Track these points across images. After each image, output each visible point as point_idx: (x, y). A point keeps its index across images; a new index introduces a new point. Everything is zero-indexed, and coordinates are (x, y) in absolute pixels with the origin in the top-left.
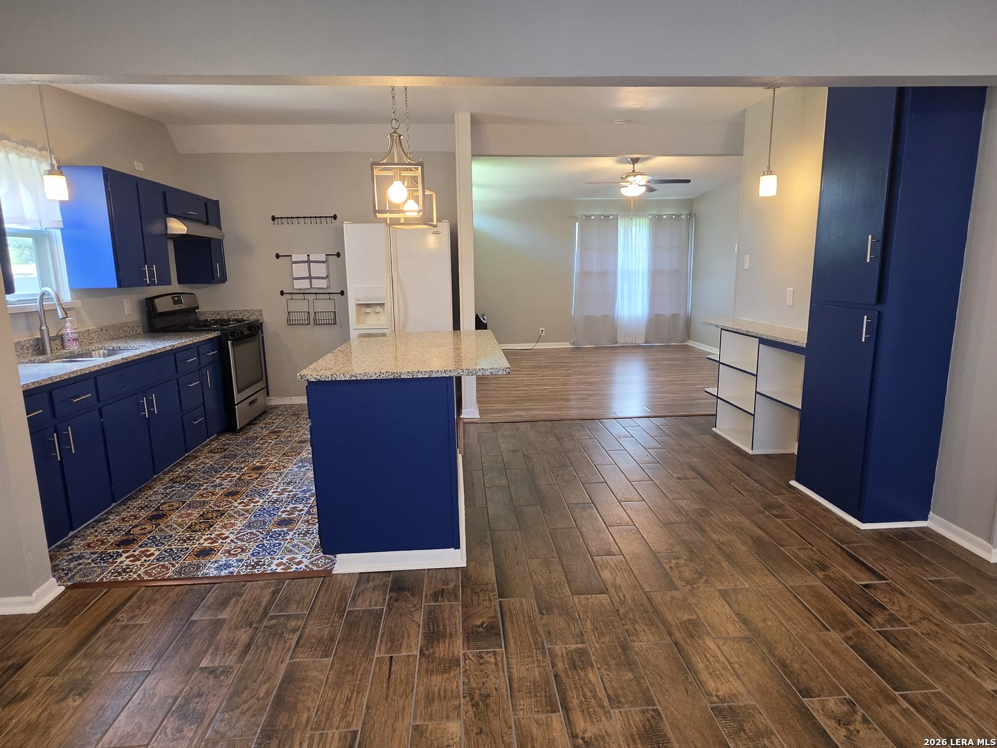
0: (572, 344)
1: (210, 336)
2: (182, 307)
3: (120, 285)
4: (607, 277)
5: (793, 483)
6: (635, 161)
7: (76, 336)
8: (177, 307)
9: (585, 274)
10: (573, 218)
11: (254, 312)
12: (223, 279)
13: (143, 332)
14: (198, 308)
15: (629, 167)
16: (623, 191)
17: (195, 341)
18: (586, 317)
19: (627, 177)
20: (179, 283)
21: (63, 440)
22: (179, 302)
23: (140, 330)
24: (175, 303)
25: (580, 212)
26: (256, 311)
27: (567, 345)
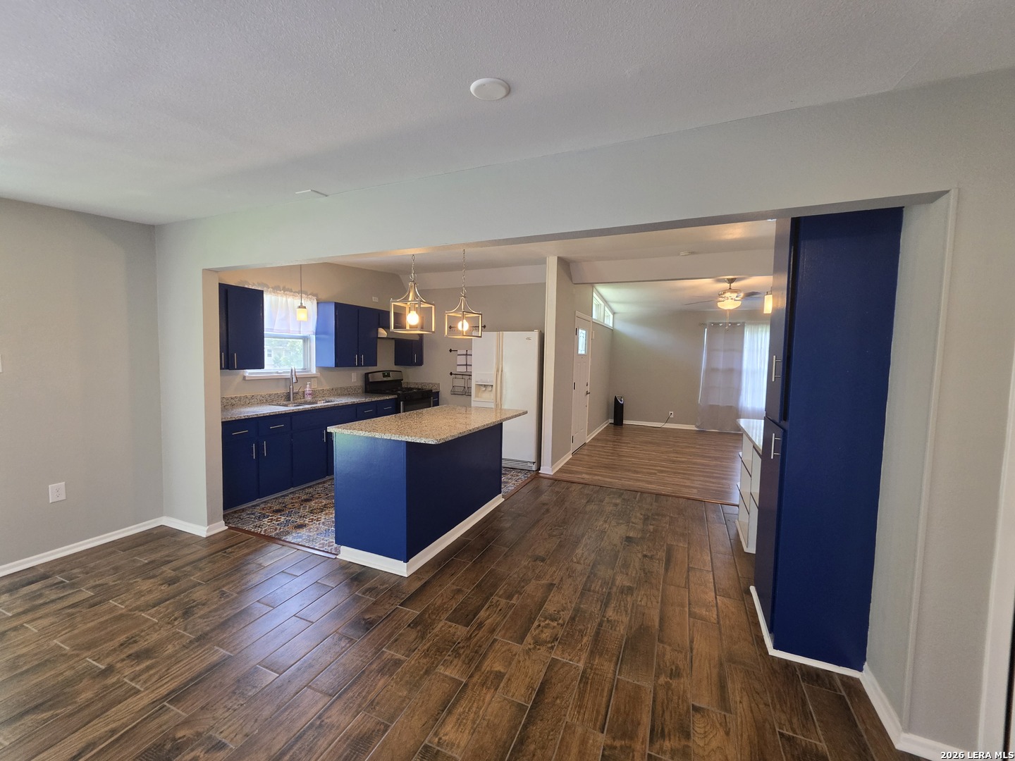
0: (697, 427)
1: (391, 397)
2: (389, 379)
3: (337, 365)
4: (734, 374)
5: (753, 589)
6: (731, 281)
7: (311, 392)
8: (385, 379)
9: (711, 370)
10: (703, 325)
11: (434, 384)
12: (420, 363)
13: (363, 393)
14: (402, 380)
15: (727, 285)
16: (720, 305)
17: (373, 400)
18: (712, 406)
19: (724, 293)
20: (395, 365)
21: (259, 449)
22: (389, 376)
23: (360, 391)
24: (384, 376)
25: (708, 321)
26: (436, 384)
27: (693, 427)
